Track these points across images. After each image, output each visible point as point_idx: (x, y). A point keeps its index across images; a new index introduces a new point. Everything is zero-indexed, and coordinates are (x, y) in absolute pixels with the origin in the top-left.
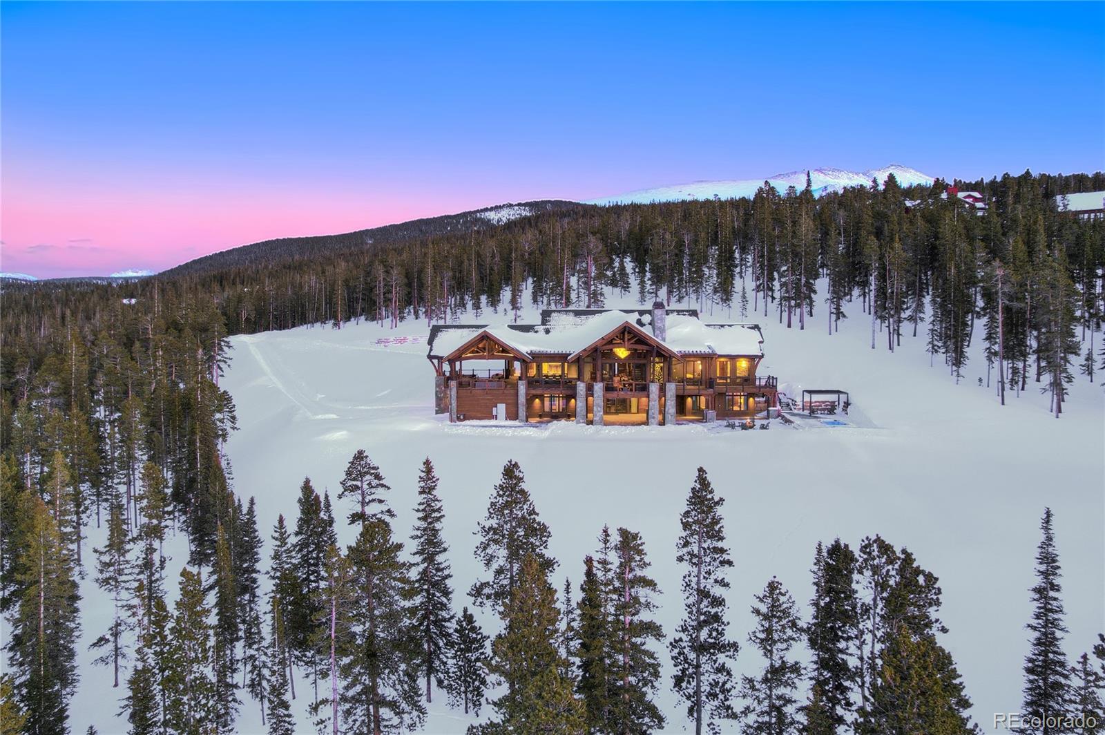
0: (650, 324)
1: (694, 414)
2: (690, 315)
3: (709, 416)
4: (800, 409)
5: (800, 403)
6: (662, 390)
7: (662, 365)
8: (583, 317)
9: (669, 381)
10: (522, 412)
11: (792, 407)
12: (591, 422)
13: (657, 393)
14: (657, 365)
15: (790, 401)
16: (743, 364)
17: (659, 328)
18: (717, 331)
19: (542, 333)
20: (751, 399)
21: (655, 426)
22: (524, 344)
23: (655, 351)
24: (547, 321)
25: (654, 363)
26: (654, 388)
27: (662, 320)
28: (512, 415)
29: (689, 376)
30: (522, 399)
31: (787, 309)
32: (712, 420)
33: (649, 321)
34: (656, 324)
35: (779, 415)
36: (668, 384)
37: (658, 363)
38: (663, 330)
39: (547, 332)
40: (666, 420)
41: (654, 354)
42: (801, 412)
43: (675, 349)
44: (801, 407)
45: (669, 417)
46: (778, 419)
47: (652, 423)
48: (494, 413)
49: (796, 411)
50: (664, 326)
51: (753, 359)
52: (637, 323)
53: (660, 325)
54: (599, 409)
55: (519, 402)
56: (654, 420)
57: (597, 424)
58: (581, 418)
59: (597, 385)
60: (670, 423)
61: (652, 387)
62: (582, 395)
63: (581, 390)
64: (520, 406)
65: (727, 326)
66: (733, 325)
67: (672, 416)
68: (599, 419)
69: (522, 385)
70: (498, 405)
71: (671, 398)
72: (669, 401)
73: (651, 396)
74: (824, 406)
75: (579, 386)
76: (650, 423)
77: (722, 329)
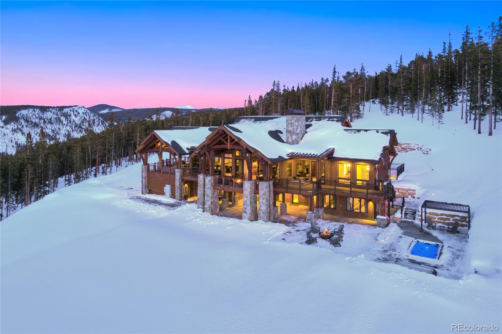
10: (177, 193)
11: (416, 216)
13: (249, 190)
20: (371, 203)
26: (247, 186)
36: (261, 183)
40: (259, 216)
47: (245, 218)
48: (164, 191)
51: (372, 164)
53: (290, 129)
54: (208, 198)
55: (176, 184)
56: (246, 215)
57: (207, 211)
58: (200, 203)
59: (207, 178)
60: (261, 220)
61: (245, 184)
62: (201, 185)
63: (201, 181)
64: (176, 188)
65: (363, 131)
66: (369, 130)
67: (263, 213)
68: (208, 207)
69: (178, 172)
70: (166, 185)
71: (263, 197)
72: (261, 199)
73: (244, 192)
74: (453, 220)
75: (200, 178)
76: (243, 217)
77: (358, 134)
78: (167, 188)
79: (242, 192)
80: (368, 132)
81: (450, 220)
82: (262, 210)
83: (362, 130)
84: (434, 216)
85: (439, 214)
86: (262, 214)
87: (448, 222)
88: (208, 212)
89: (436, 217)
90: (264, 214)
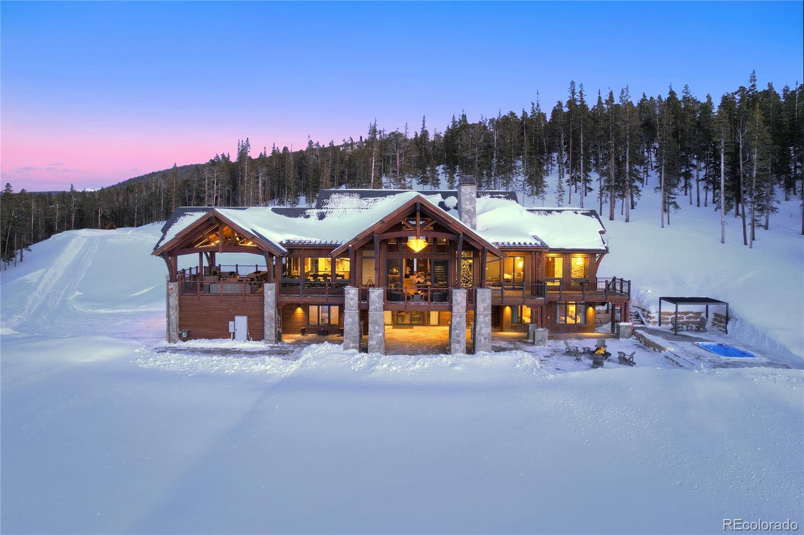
0: (456, 208)
1: (514, 329)
2: (507, 198)
3: (538, 336)
4: (654, 323)
5: (654, 314)
6: (472, 299)
7: (471, 261)
8: (371, 199)
9: (481, 286)
10: (270, 329)
11: (644, 319)
12: (364, 349)
13: (464, 304)
14: (463, 262)
15: (639, 311)
16: (578, 262)
17: (468, 212)
18: (543, 218)
19: (314, 219)
20: (591, 309)
21: (461, 354)
22: (280, 231)
23: (461, 240)
24: (324, 204)
25: (459, 259)
26: (459, 297)
27: (472, 201)
28: (256, 333)
29: (507, 276)
30: (270, 311)
31: (608, 200)
32: (542, 341)
33: (455, 205)
34: (463, 206)
35: (633, 333)
36: (480, 291)
37: (465, 259)
38: (472, 214)
39: (322, 217)
40: (477, 344)
41: (460, 246)
42: (657, 327)
43: (491, 239)
44: (657, 319)
45: (481, 340)
46: (631, 339)
47: (456, 351)
48: (231, 330)
49: (650, 326)
50: (474, 208)
51: (594, 256)
52: (439, 206)
53: (469, 207)
54: (377, 328)
55: (266, 314)
56: (458, 345)
57: (374, 350)
58: (351, 340)
59: (373, 292)
60: (483, 350)
61: (456, 295)
62: (353, 307)
63: (352, 299)
64: (267, 320)
65: (555, 212)
66: (563, 211)
67: (485, 338)
68: (376, 343)
69: (271, 289)
70: (236, 317)
71: (484, 312)
72: (481, 316)
73: (455, 309)
74: (686, 318)
75: (349, 293)
76: (453, 350)
77: (549, 215)
78: (240, 323)
79: (450, 309)
80: (562, 212)
81: (683, 319)
82: (483, 335)
83: (553, 210)
84: (666, 316)
85: (673, 313)
86: (483, 340)
87: (683, 322)
88: (378, 352)
89: (669, 317)
90: (487, 340)
